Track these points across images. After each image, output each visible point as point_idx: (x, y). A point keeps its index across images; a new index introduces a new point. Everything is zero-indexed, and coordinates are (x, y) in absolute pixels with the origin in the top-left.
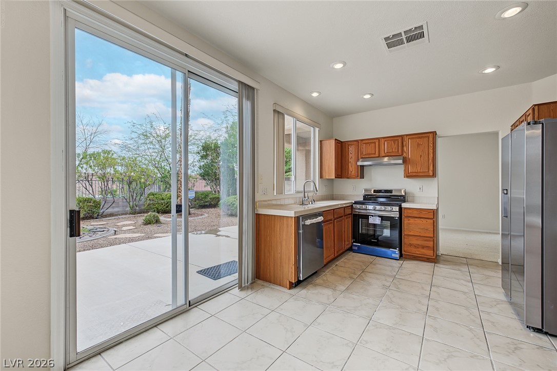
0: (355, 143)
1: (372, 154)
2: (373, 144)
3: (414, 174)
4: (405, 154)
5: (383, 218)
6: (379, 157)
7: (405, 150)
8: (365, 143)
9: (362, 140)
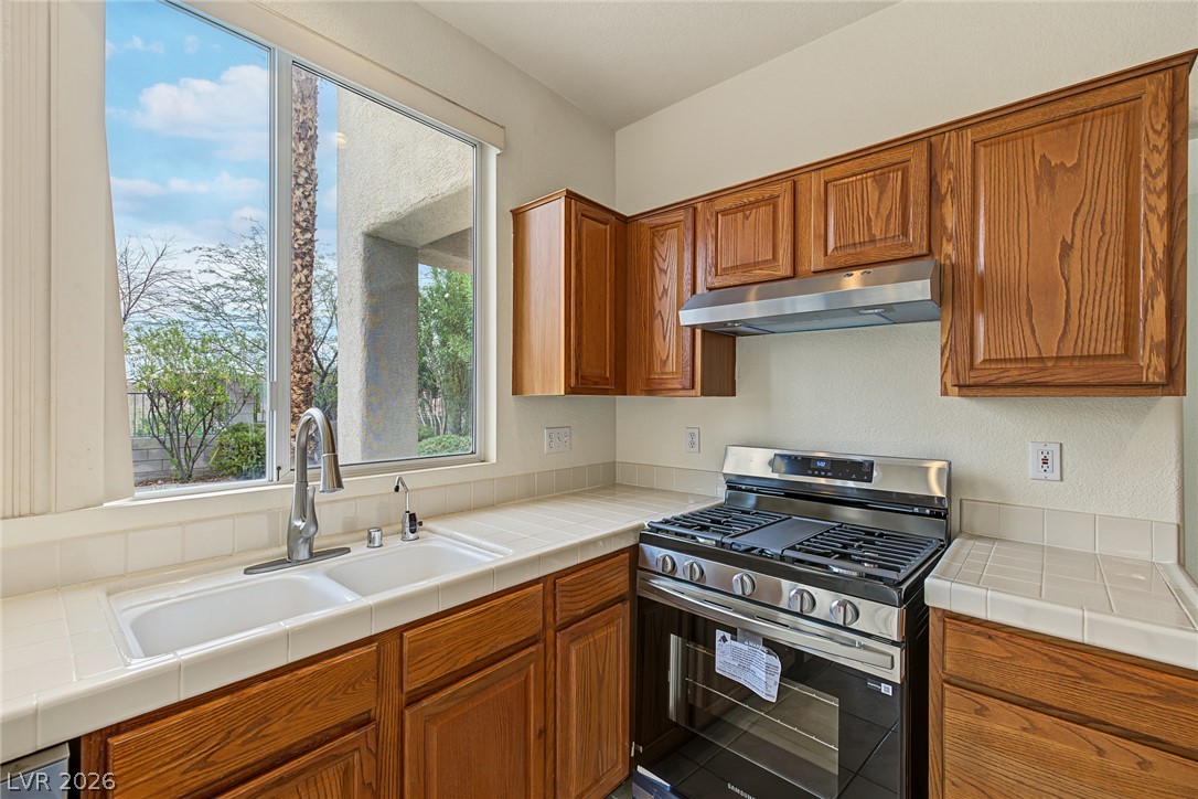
0: (679, 216)
1: (756, 264)
2: (763, 212)
3: (1014, 373)
4: (948, 248)
5: (798, 667)
6: (794, 276)
7: (950, 223)
8: (725, 212)
9: (711, 197)
